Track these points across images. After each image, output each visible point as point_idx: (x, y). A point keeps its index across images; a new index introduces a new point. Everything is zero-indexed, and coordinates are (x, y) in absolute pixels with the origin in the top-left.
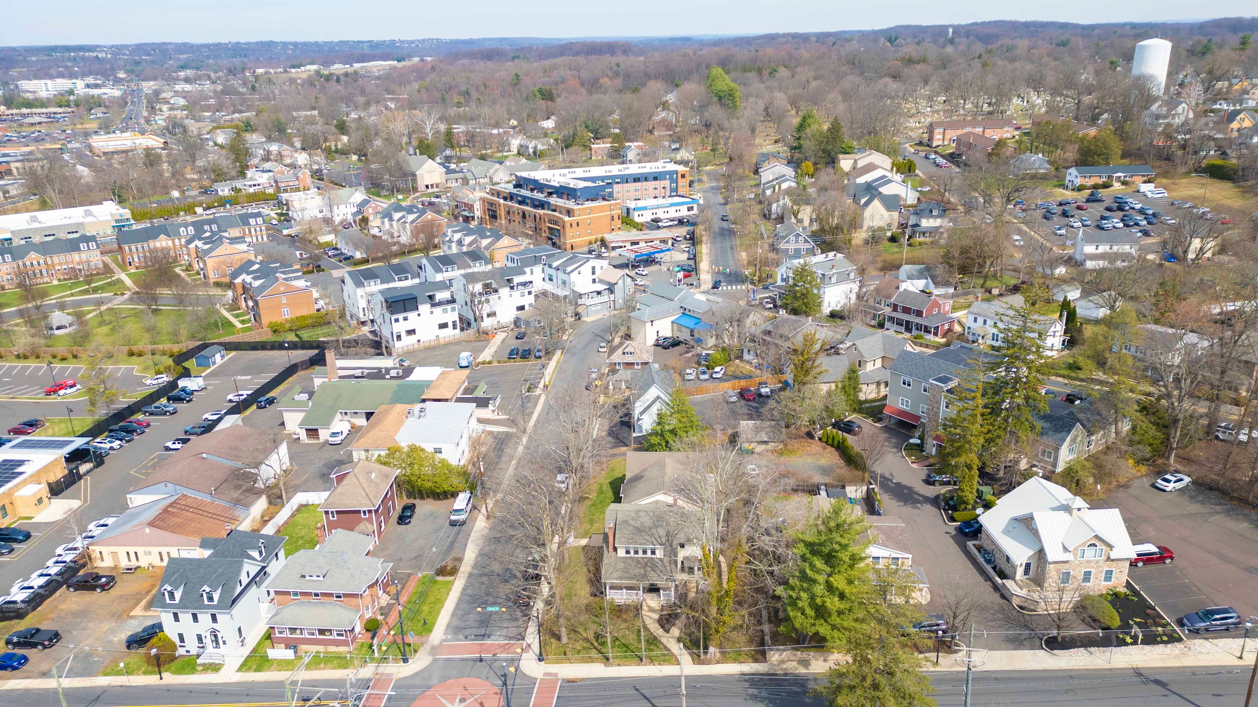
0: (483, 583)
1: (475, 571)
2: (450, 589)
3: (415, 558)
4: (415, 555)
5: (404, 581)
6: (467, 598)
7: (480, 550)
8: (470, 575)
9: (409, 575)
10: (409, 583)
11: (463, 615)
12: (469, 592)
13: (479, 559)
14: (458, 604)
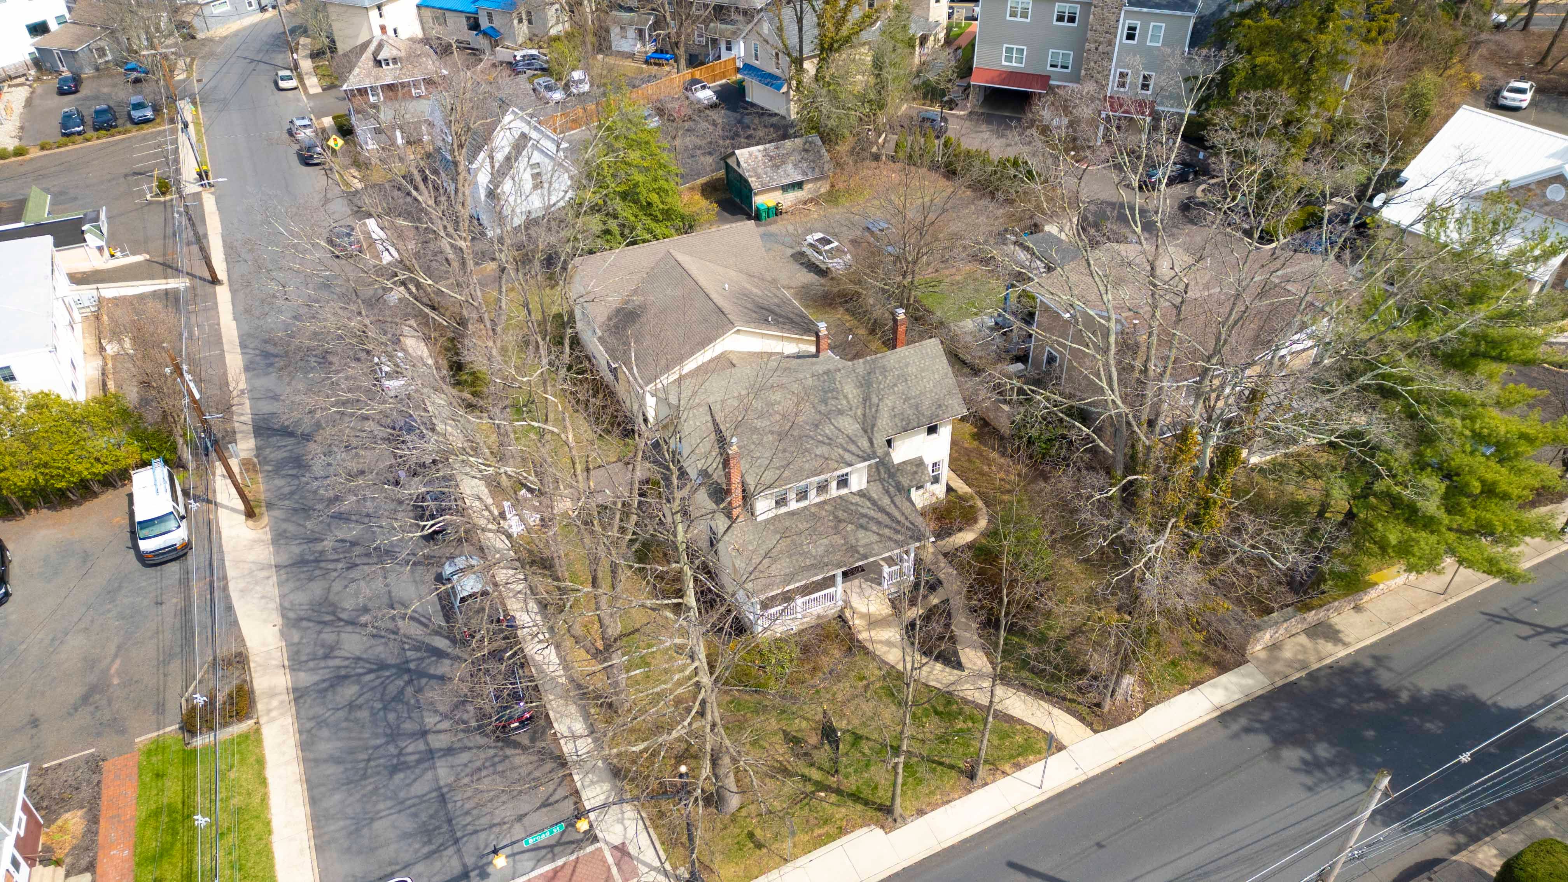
0: (352, 706)
1: (306, 679)
2: (261, 762)
3: (85, 699)
4: (78, 691)
5: (86, 792)
6: (332, 770)
7: (284, 611)
8: (299, 695)
9: (95, 765)
10: (106, 793)
11: (355, 832)
12: (326, 747)
13: (296, 637)
14: (313, 801)
